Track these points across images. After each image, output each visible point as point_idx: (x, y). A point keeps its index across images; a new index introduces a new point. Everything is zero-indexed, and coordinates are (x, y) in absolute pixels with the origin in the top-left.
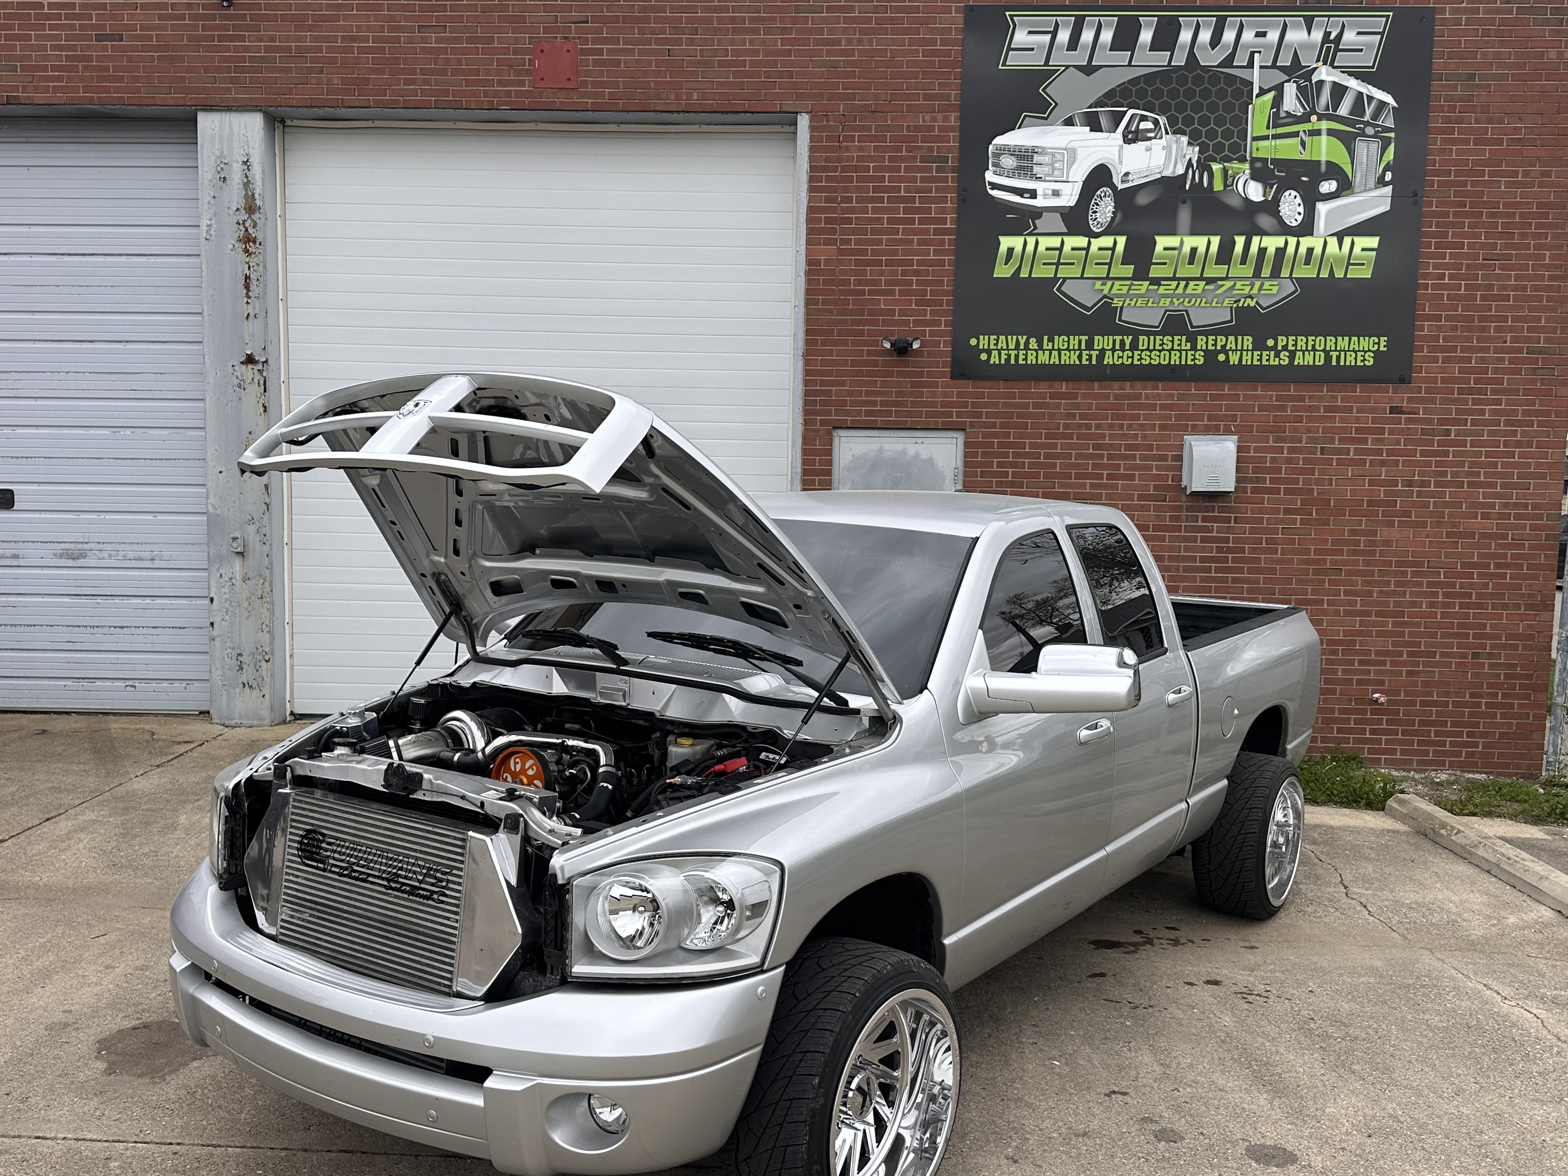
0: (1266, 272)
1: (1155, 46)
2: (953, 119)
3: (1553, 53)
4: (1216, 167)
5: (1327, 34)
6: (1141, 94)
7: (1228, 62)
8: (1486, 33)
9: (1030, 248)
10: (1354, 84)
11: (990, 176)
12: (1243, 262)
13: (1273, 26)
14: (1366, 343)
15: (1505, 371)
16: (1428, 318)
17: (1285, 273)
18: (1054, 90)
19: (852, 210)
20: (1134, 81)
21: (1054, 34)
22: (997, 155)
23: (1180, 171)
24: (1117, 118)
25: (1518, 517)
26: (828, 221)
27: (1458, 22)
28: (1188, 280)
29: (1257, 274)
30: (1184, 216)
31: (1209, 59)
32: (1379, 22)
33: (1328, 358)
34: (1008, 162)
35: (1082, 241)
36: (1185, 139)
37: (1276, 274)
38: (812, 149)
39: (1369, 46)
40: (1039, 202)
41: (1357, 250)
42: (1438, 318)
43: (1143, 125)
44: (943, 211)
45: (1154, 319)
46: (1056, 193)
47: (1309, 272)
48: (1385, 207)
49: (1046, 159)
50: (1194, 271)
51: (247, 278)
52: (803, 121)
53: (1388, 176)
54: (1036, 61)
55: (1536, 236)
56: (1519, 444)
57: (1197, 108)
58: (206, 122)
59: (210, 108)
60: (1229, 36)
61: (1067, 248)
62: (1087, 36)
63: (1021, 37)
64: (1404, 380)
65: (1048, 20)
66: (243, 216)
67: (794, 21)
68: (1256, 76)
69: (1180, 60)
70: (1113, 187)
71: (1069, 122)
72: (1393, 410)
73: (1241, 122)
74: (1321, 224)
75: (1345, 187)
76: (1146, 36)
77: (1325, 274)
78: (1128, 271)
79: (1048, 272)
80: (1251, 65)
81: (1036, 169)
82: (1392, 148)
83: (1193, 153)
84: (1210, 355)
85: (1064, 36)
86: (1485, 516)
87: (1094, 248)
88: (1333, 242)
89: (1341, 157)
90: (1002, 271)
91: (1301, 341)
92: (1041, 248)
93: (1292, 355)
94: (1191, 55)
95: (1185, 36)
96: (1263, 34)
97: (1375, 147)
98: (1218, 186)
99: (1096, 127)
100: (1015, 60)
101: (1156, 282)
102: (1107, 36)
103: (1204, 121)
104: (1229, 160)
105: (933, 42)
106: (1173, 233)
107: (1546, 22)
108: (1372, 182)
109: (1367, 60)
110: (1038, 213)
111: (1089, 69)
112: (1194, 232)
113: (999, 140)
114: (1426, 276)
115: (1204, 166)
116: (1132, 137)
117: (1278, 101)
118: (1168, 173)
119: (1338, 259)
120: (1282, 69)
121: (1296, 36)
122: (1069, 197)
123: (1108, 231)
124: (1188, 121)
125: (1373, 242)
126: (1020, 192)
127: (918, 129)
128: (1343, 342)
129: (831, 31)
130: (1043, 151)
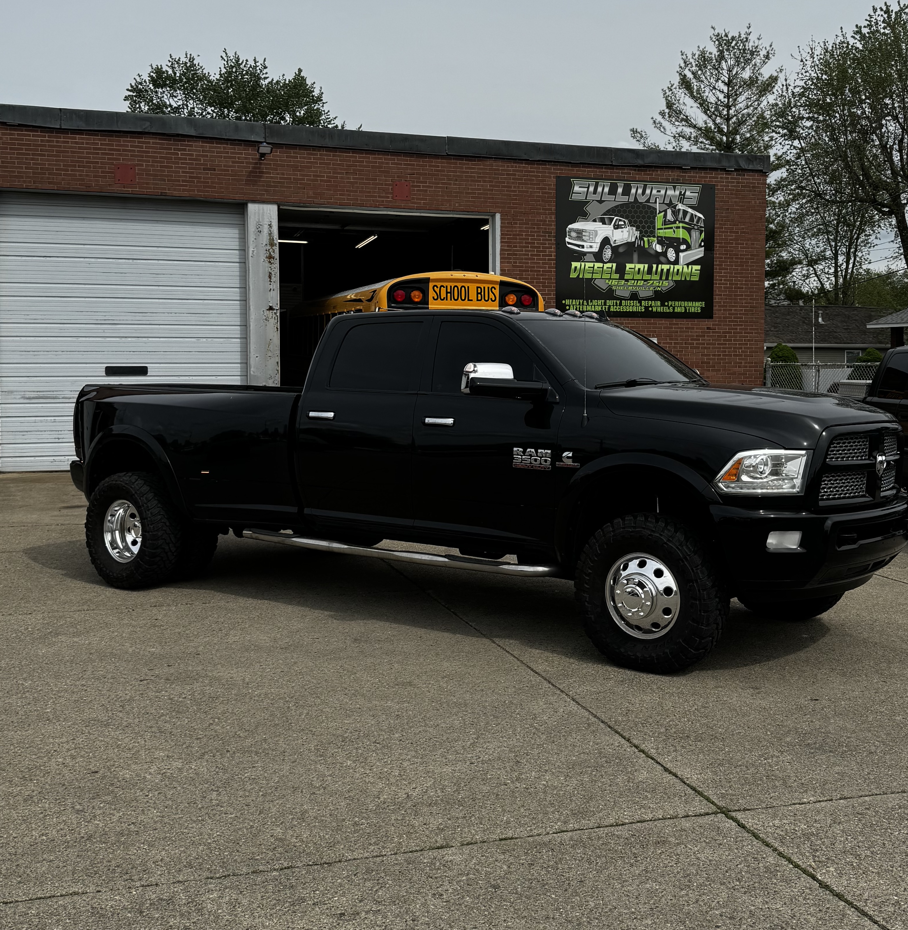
0: (664, 278)
1: (623, 194)
2: (554, 218)
3: (753, 202)
4: (646, 239)
5: (681, 192)
6: (619, 211)
7: (648, 201)
8: (732, 194)
9: (583, 267)
10: (690, 210)
11: (567, 240)
12: (656, 274)
13: (663, 188)
14: (698, 304)
15: (743, 314)
16: (717, 295)
17: (670, 278)
18: (589, 209)
19: (517, 251)
20: (617, 207)
21: (588, 188)
22: (569, 232)
23: (633, 240)
24: (611, 220)
25: (750, 367)
26: (508, 254)
27: (722, 190)
28: (638, 280)
29: (661, 278)
30: (635, 256)
31: (642, 199)
32: (698, 188)
33: (686, 309)
34: (574, 234)
35: (601, 265)
36: (634, 228)
37: (667, 279)
38: (501, 227)
39: (695, 197)
40: (585, 250)
41: (693, 270)
42: (721, 295)
43: (621, 223)
44: (551, 252)
45: (627, 294)
46: (591, 247)
47: (677, 278)
48: (702, 255)
49: (587, 234)
50: (639, 277)
51: (270, 273)
52: (498, 216)
53: (703, 244)
54: (582, 198)
55: (751, 266)
56: (749, 340)
57: (638, 217)
58: (252, 208)
59: (254, 201)
60: (648, 191)
61: (596, 267)
62: (600, 189)
63: (577, 189)
64: (711, 317)
65: (586, 182)
66: (268, 247)
67: (495, 178)
68: (658, 206)
69: (632, 200)
70: (611, 245)
71: (595, 221)
72: (708, 328)
73: (653, 223)
74: (681, 260)
75: (689, 248)
76: (620, 190)
77: (683, 279)
78: (617, 276)
79: (589, 276)
80: (656, 202)
81: (584, 238)
82: (703, 234)
83: (637, 234)
84: (646, 308)
85: (592, 189)
86: (739, 367)
87: (605, 268)
88: (685, 267)
89: (687, 237)
90: (573, 275)
91: (677, 303)
92: (587, 267)
93: (674, 309)
94: (636, 198)
95: (633, 191)
96: (660, 191)
97: (698, 233)
98: (646, 246)
99: (604, 223)
100: (575, 197)
101: (627, 280)
102: (606, 190)
103: (641, 222)
104: (650, 237)
105: (545, 189)
106: (632, 263)
107: (750, 191)
108: (697, 246)
109: (694, 202)
110: (585, 254)
111: (601, 202)
112: (639, 263)
113: (570, 226)
114: (717, 280)
115: (641, 239)
116: (616, 227)
117: (665, 216)
118: (629, 241)
119: (687, 273)
120: (666, 204)
121: (670, 192)
122: (596, 248)
123: (609, 262)
124: (635, 222)
125: (698, 267)
126: (578, 246)
127: (541, 221)
128: (690, 304)
129: (508, 183)
130: (586, 231)
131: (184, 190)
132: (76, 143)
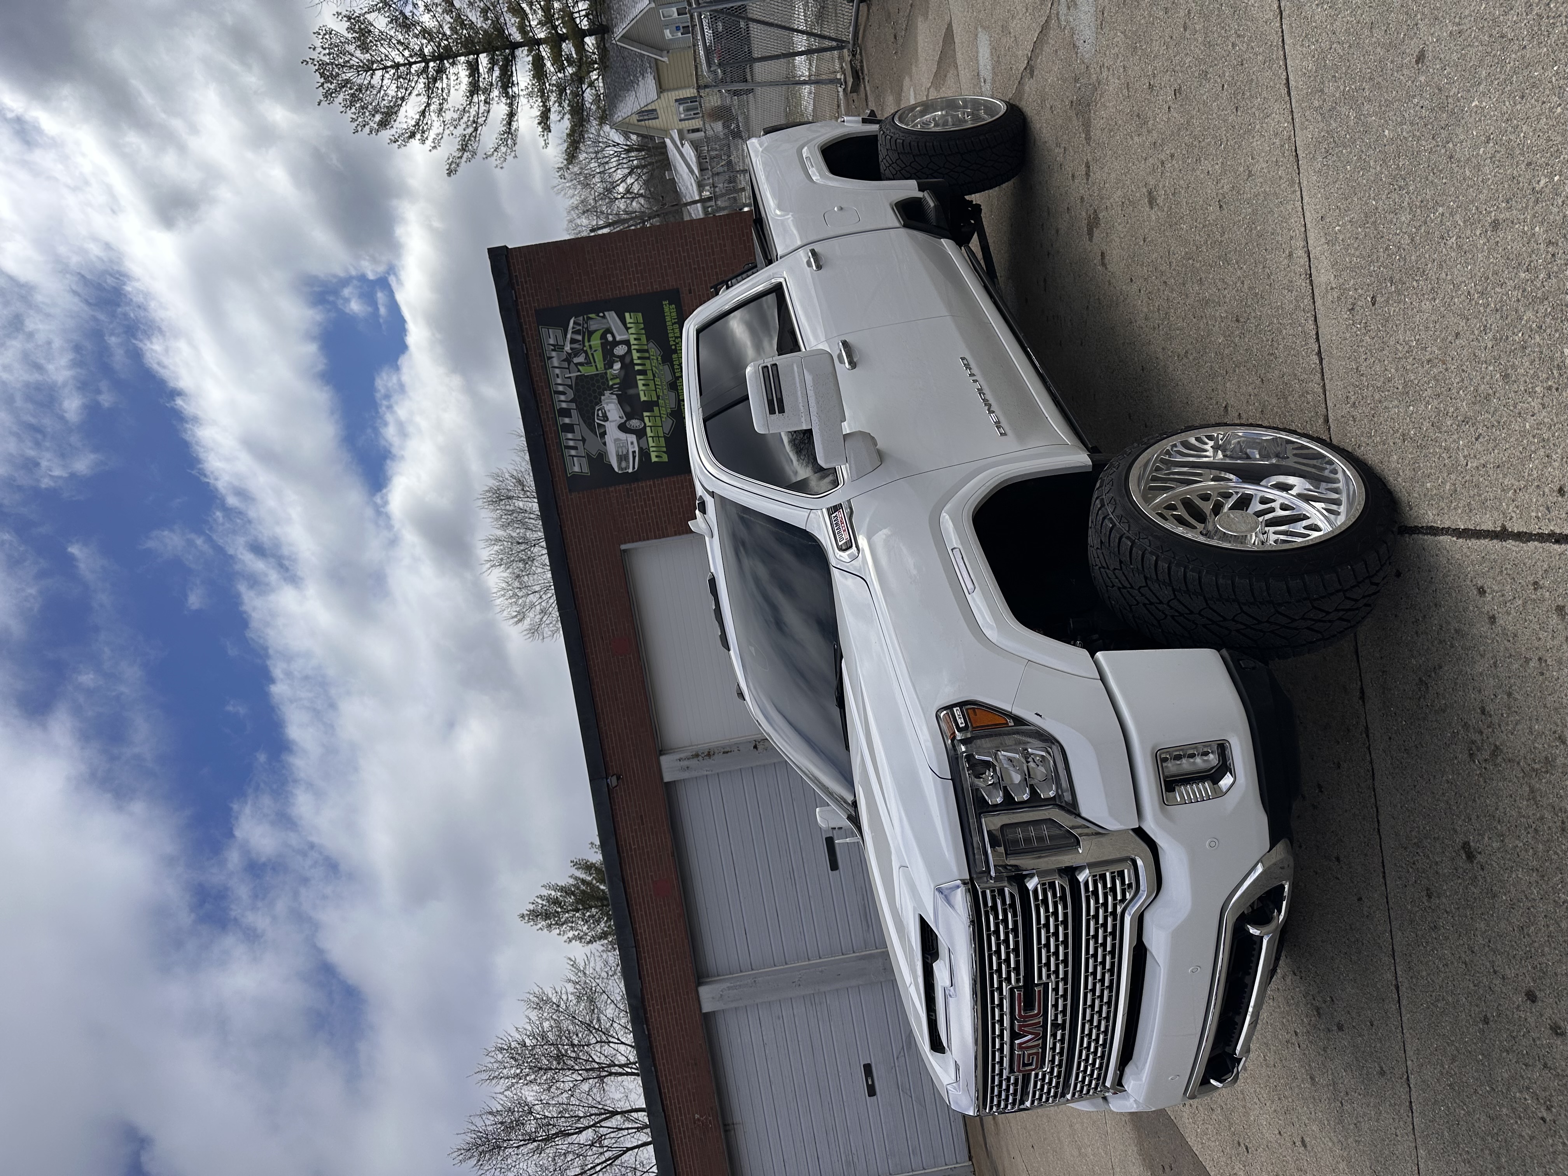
0: (647, 355)
1: (570, 417)
2: (612, 489)
4: (611, 383)
5: (553, 350)
6: (589, 418)
7: (570, 387)
8: (540, 288)
9: (654, 449)
10: (569, 336)
11: (630, 470)
12: (644, 365)
13: (553, 372)
14: (666, 309)
16: (652, 287)
17: (646, 347)
18: (594, 452)
19: (653, 521)
20: (585, 422)
21: (573, 456)
22: (622, 469)
23: (615, 397)
24: (599, 425)
25: (723, 232)
26: (658, 530)
27: (538, 300)
28: (655, 385)
29: (648, 358)
30: (631, 392)
31: (571, 394)
32: (544, 331)
33: (675, 323)
34: (624, 464)
35: (648, 429)
36: (603, 398)
37: (647, 351)
38: (633, 542)
39: (554, 333)
40: (637, 449)
41: (632, 321)
42: (651, 283)
43: (601, 415)
44: (647, 486)
45: (673, 395)
46: (632, 443)
47: (644, 338)
48: (613, 314)
49: (620, 450)
50: (651, 383)
51: (724, 753)
52: (623, 547)
53: (601, 314)
54: (584, 461)
56: (694, 239)
57: (590, 395)
58: (667, 779)
59: (662, 778)
60: (561, 388)
61: (652, 435)
62: (571, 443)
63: (577, 469)
64: (677, 291)
65: (568, 460)
66: (700, 758)
67: (587, 556)
68: (574, 375)
69: (573, 406)
70: (626, 422)
71: (605, 444)
72: (690, 293)
73: (592, 377)
74: (624, 337)
75: (609, 331)
76: (567, 420)
77: (643, 332)
78: (656, 409)
79: (662, 440)
80: (570, 378)
81: (624, 453)
82: (590, 316)
83: (607, 393)
85: (573, 452)
86: (725, 246)
87: (650, 424)
88: (630, 331)
89: (598, 335)
90: (665, 458)
91: (670, 335)
92: (654, 445)
94: (571, 401)
95: (564, 405)
96: (557, 375)
97: (591, 322)
98: (618, 381)
99: (605, 433)
100: (586, 470)
101: (658, 397)
102: (570, 436)
103: (594, 391)
104: (607, 379)
105: (585, 502)
106: (639, 394)
108: (605, 321)
109: (559, 332)
110: (641, 449)
111: (584, 440)
112: (637, 387)
113: (616, 470)
114: (636, 291)
115: (611, 388)
116: (606, 418)
117: (581, 364)
118: (616, 401)
119: (637, 328)
120: (569, 365)
121: (556, 363)
122: (633, 438)
123: (643, 420)
124: (596, 398)
125: (627, 315)
126: (634, 457)
127: (618, 502)
128: (668, 319)
130: (617, 452)
131: (665, 838)
132: (645, 931)
